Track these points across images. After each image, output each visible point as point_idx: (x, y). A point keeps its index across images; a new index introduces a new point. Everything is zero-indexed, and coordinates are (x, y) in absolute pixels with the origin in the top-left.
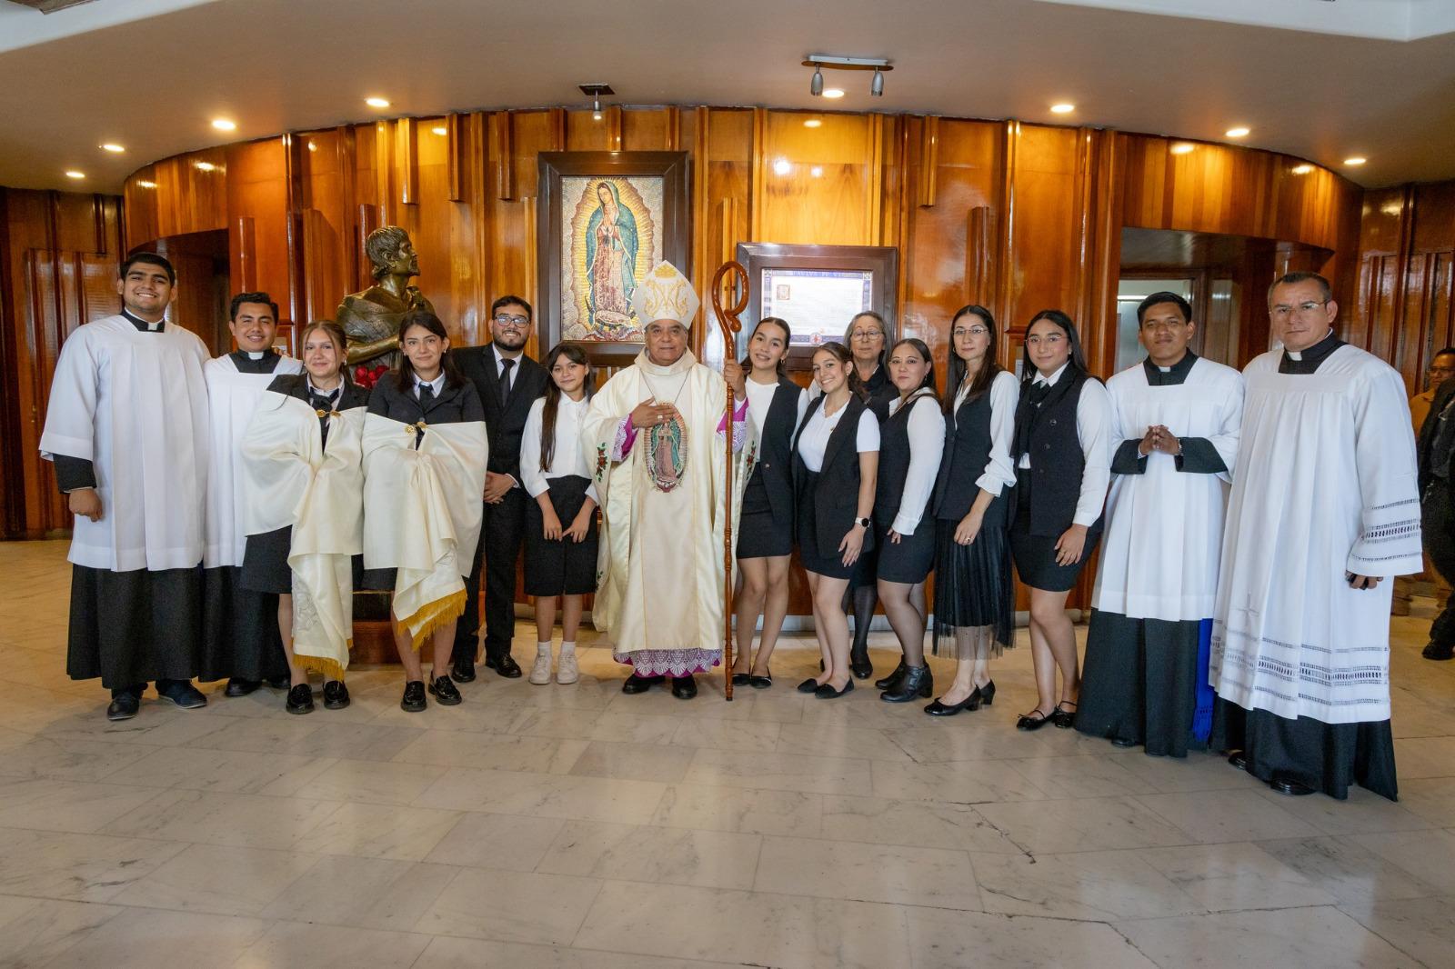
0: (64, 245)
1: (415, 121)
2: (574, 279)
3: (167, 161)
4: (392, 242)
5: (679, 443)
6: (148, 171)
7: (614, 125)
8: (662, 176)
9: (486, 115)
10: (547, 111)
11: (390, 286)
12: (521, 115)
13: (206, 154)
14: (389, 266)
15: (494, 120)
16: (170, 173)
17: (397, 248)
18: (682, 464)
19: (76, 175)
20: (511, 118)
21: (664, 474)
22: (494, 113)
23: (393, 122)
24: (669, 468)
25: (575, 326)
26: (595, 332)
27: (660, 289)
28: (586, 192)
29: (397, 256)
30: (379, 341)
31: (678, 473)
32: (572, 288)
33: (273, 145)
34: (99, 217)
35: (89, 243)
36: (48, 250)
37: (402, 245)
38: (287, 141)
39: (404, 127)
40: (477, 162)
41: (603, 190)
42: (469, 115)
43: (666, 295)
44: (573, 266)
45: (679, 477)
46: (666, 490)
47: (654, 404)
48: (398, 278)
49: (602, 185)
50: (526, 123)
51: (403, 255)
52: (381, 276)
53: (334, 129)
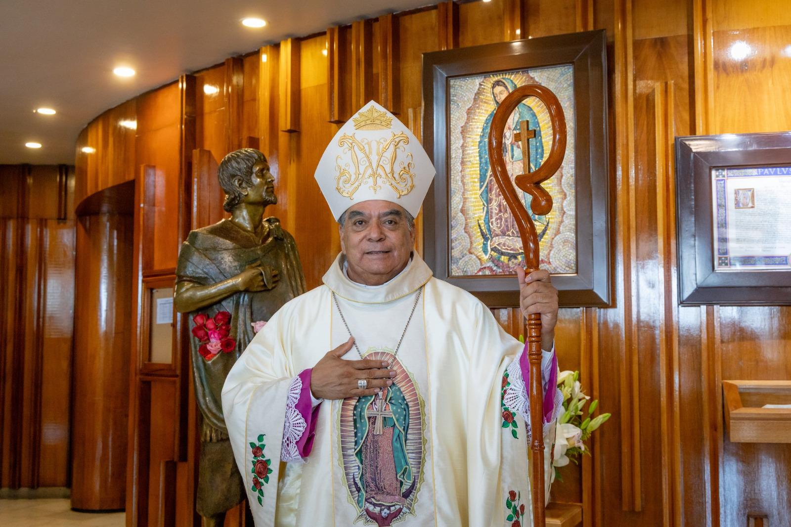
0: (31, 213)
1: (298, 42)
2: (465, 200)
3: (95, 120)
4: (243, 166)
5: (406, 429)
7: (512, 11)
8: (573, 63)
9: (369, 23)
10: (435, 7)
11: (243, 217)
12: (407, 18)
14: (240, 194)
15: (377, 28)
16: (97, 131)
17: (250, 172)
19: (33, 145)
20: (396, 22)
21: (379, 490)
22: (377, 20)
23: (276, 47)
25: (466, 258)
26: (490, 264)
28: (478, 94)
29: (250, 183)
30: (221, 281)
31: (407, 488)
32: (462, 211)
33: (173, 88)
34: (62, 187)
35: (51, 210)
36: (18, 218)
37: (256, 169)
38: (182, 85)
39: (286, 49)
40: (358, 75)
41: (498, 89)
42: (350, 27)
44: (464, 184)
45: (407, 496)
48: (251, 207)
49: (498, 83)
50: (413, 25)
51: (257, 181)
52: (231, 207)
53: (223, 64)
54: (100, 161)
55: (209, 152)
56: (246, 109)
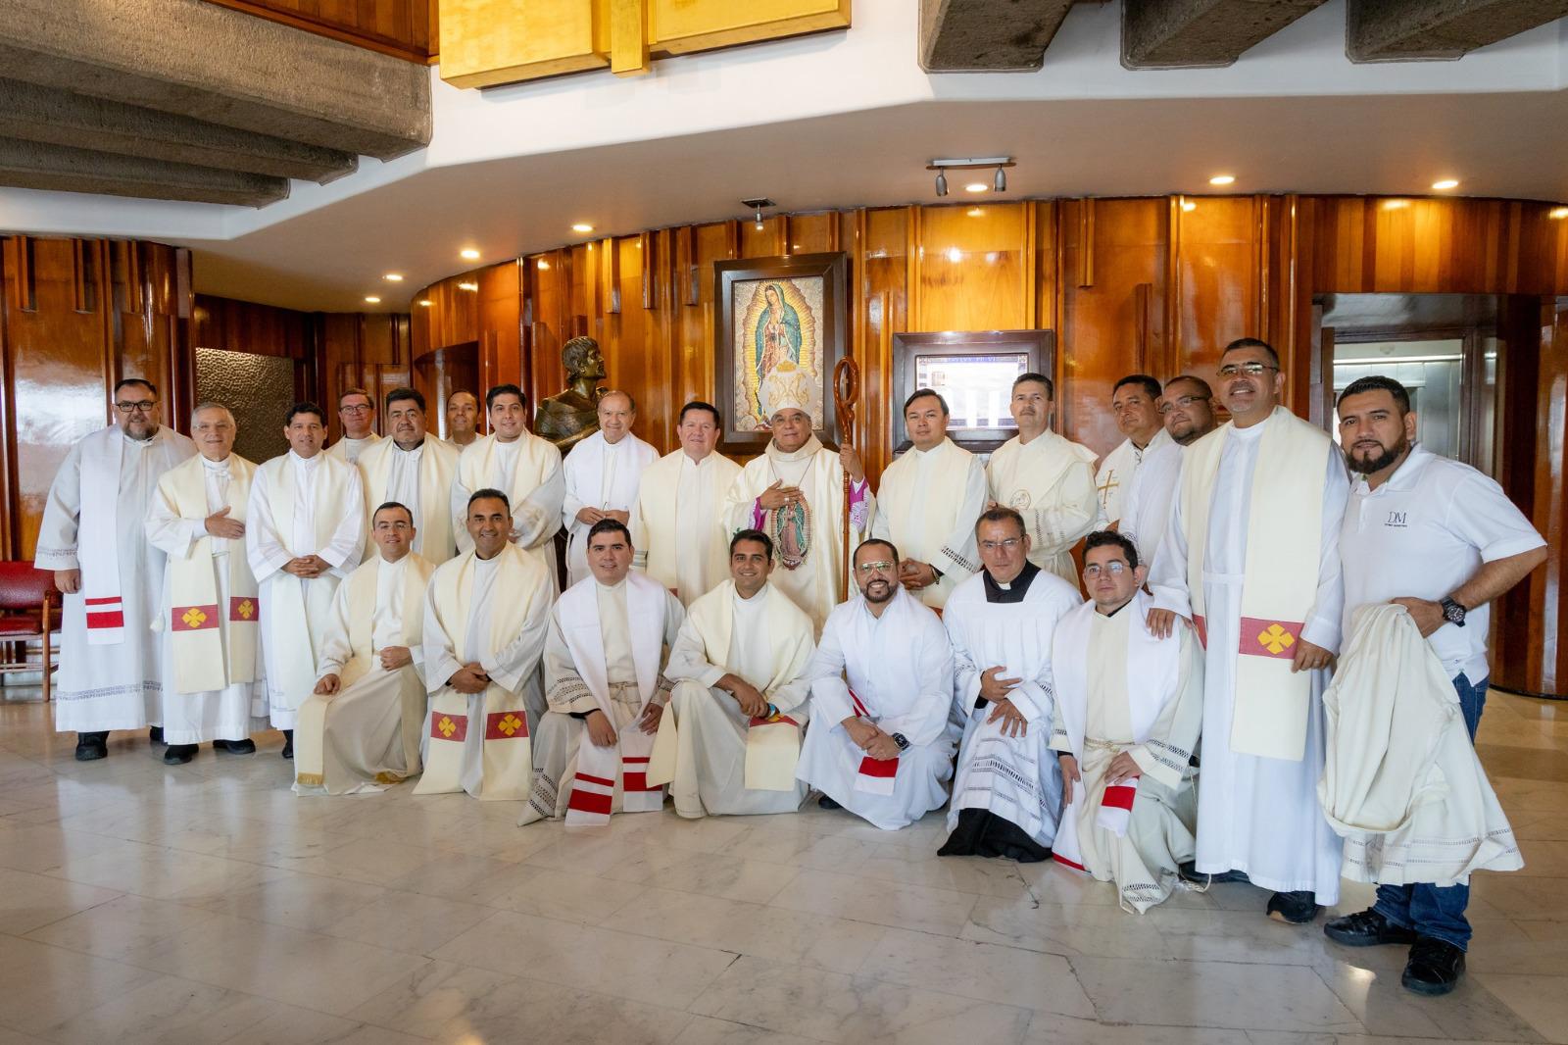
0: (368, 357)
1: (617, 240)
2: (745, 374)
3: (436, 285)
4: (581, 351)
5: (802, 524)
6: (423, 294)
7: (780, 231)
8: (822, 275)
9: (673, 231)
10: (724, 223)
11: (581, 389)
12: (703, 229)
13: (466, 276)
14: (579, 372)
15: (679, 234)
16: (439, 294)
17: (586, 355)
18: (806, 544)
19: (373, 300)
20: (694, 230)
21: (789, 553)
22: (679, 228)
23: (599, 242)
24: (793, 546)
25: (746, 418)
26: (763, 423)
27: (781, 382)
28: (755, 295)
29: (586, 363)
30: (569, 436)
31: (802, 552)
32: (743, 383)
33: (511, 267)
34: (395, 333)
35: (386, 356)
36: (355, 363)
37: (590, 353)
38: (521, 262)
39: (608, 246)
40: (665, 274)
41: (770, 292)
42: (658, 232)
43: (787, 387)
44: (745, 362)
45: (803, 555)
46: (792, 568)
47: (783, 487)
48: (587, 381)
49: (770, 288)
50: (706, 235)
51: (591, 361)
52: (572, 381)
53: (555, 251)
54: (443, 323)
55: (545, 324)
56: (575, 291)
